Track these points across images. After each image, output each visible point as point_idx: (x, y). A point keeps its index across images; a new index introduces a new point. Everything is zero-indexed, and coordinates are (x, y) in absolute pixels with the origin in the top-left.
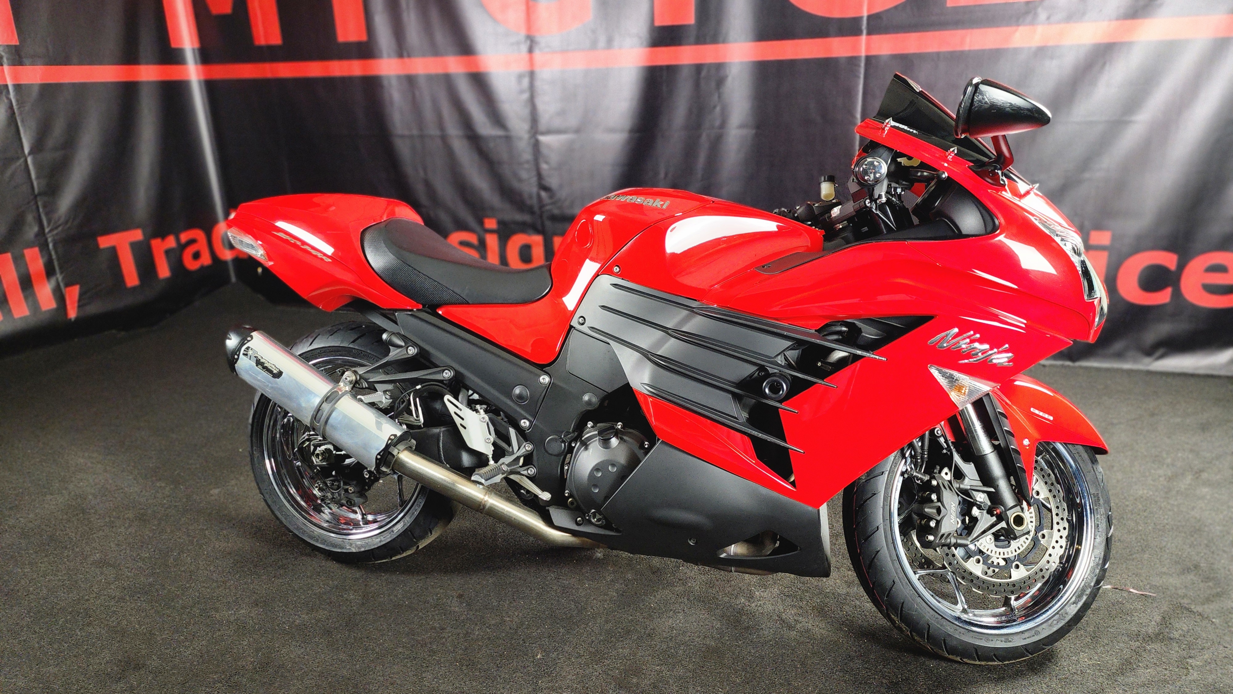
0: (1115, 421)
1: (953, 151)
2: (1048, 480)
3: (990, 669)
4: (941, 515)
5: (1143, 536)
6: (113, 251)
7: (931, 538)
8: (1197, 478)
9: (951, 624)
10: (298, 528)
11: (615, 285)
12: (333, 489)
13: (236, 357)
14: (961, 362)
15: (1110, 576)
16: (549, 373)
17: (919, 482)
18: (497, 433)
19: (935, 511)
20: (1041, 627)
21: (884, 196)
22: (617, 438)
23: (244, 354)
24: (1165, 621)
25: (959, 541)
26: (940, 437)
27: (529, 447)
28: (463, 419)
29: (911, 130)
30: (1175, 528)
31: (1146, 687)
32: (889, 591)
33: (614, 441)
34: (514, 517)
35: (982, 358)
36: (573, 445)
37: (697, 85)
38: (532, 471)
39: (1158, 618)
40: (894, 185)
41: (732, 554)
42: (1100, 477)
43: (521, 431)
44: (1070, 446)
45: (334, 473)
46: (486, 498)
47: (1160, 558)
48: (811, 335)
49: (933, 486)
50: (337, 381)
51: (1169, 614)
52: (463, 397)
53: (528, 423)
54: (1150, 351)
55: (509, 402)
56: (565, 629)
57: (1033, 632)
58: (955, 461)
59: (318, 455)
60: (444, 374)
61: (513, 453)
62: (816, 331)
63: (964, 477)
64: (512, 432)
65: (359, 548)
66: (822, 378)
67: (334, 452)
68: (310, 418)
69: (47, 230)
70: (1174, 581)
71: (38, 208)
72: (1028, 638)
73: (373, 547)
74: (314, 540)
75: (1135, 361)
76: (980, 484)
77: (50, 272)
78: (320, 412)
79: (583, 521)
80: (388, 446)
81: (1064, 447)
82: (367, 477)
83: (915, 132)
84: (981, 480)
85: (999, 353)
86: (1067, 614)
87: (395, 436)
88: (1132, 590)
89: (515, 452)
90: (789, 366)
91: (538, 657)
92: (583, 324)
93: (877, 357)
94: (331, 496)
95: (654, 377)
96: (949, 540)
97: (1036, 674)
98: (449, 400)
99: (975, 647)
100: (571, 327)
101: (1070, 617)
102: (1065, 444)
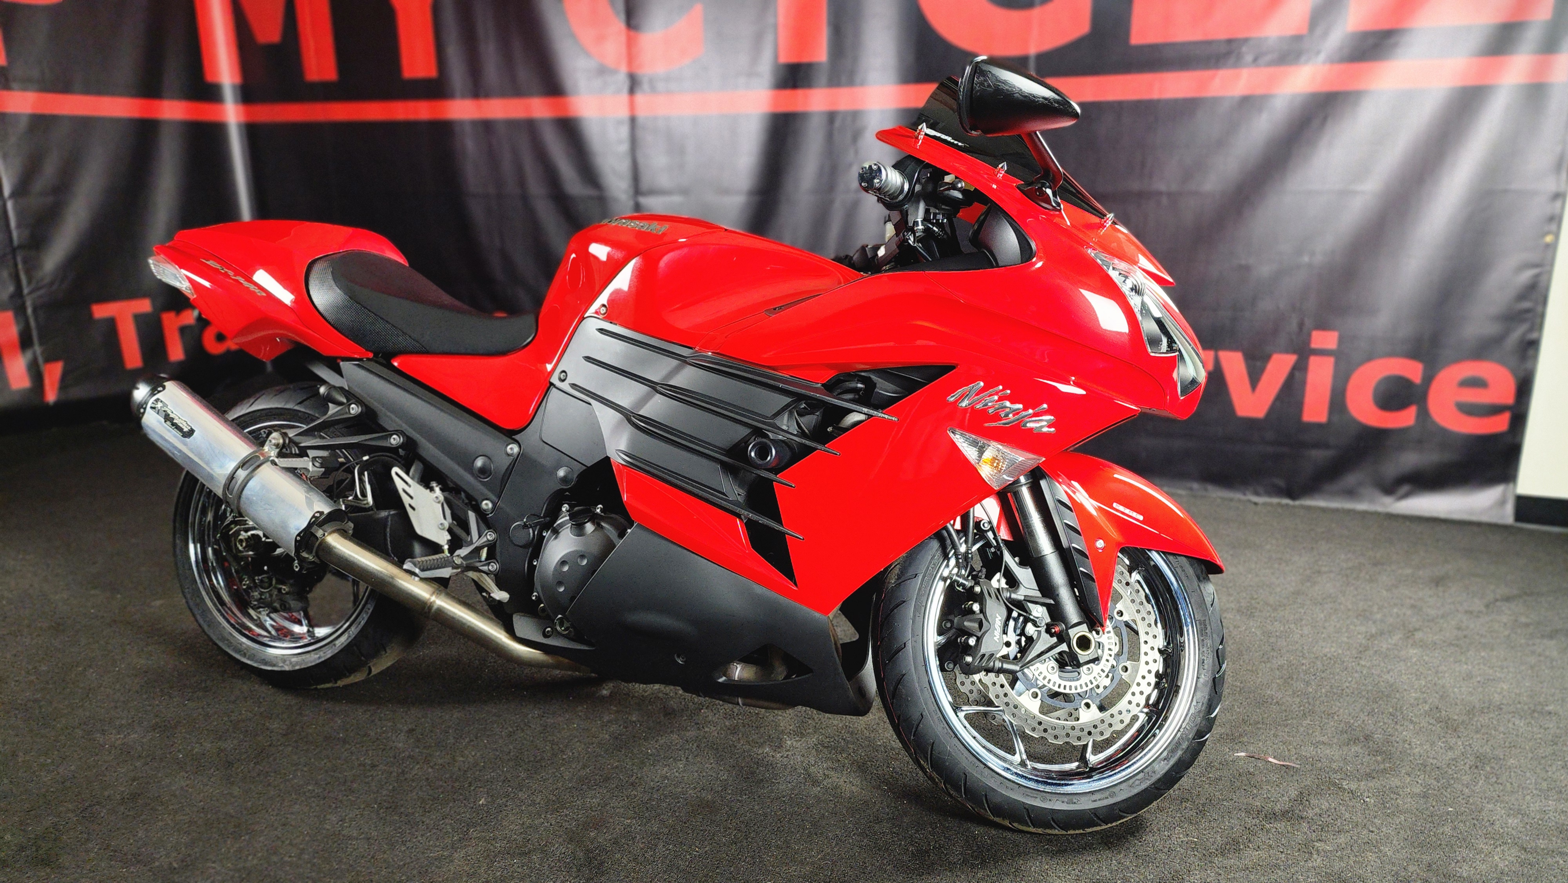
0: (1324, 569)
1: (1002, 167)
2: (1136, 598)
3: (1050, 839)
4: (983, 630)
5: (1310, 700)
6: (111, 324)
7: (969, 659)
8: (1408, 637)
9: (997, 776)
10: (223, 639)
11: (601, 331)
12: (262, 588)
13: (142, 410)
14: (987, 425)
15: (1249, 743)
16: (520, 442)
17: (960, 589)
18: (454, 516)
19: (976, 625)
20: (1118, 788)
21: (920, 223)
22: (593, 523)
23: (152, 408)
24: (1302, 798)
25: (1006, 666)
26: (988, 531)
27: (490, 536)
28: (411, 497)
29: (956, 142)
30: (1356, 692)
31: (1248, 872)
32: (917, 728)
33: (589, 527)
34: (469, 624)
35: (1014, 421)
36: (544, 534)
37: (830, 136)
38: (494, 567)
39: (1293, 793)
40: (932, 210)
41: (736, 679)
42: (1208, 600)
43: (482, 515)
44: (1171, 558)
45: (266, 568)
46: (433, 598)
47: (1323, 726)
48: (816, 390)
49: (975, 594)
50: (262, 444)
51: (1310, 790)
52: (415, 471)
53: (490, 505)
54: (1391, 488)
55: (468, 477)
56: (529, 772)
57: (1107, 793)
58: (1006, 562)
59: (241, 541)
60: (392, 440)
61: (471, 543)
62: (823, 385)
63: (1019, 585)
64: (472, 516)
65: (293, 666)
66: (824, 443)
67: (263, 539)
68: (221, 490)
69: (26, 291)
70: (1334, 752)
71: (16, 265)
72: (1099, 800)
73: (310, 665)
74: (241, 655)
75: (1372, 501)
76: (1038, 594)
77: (25, 342)
78: (233, 481)
79: (552, 632)
80: (310, 525)
81: (1162, 558)
82: (297, 570)
83: (960, 144)
84: (1039, 590)
85: (1035, 415)
86: (1154, 772)
87: (321, 513)
88: (1270, 760)
89: (474, 541)
90: (802, 434)
91: (481, 802)
92: (563, 381)
93: (886, 416)
94: (259, 596)
95: (632, 442)
96: (992, 664)
97: (1109, 848)
98: (397, 474)
99: (1027, 806)
100: (552, 384)
101: (1158, 776)
102: (1165, 554)
